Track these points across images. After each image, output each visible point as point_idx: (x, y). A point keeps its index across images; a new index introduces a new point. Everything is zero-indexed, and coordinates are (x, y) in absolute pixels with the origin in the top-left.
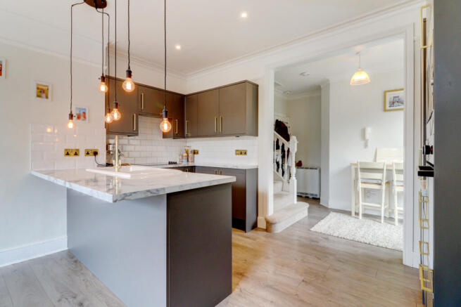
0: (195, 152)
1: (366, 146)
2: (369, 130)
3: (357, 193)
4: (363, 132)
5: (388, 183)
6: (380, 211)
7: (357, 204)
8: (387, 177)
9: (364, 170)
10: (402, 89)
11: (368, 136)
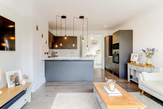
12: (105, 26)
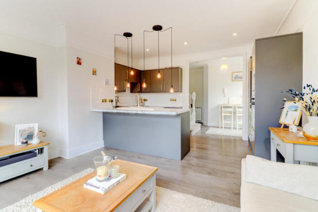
0: (145, 100)
1: (224, 96)
2: (226, 90)
3: (222, 118)
4: (224, 90)
5: (234, 113)
6: (231, 126)
7: (222, 122)
8: (234, 110)
9: (225, 107)
10: (241, 72)
11: (225, 92)
12: (235, 34)
